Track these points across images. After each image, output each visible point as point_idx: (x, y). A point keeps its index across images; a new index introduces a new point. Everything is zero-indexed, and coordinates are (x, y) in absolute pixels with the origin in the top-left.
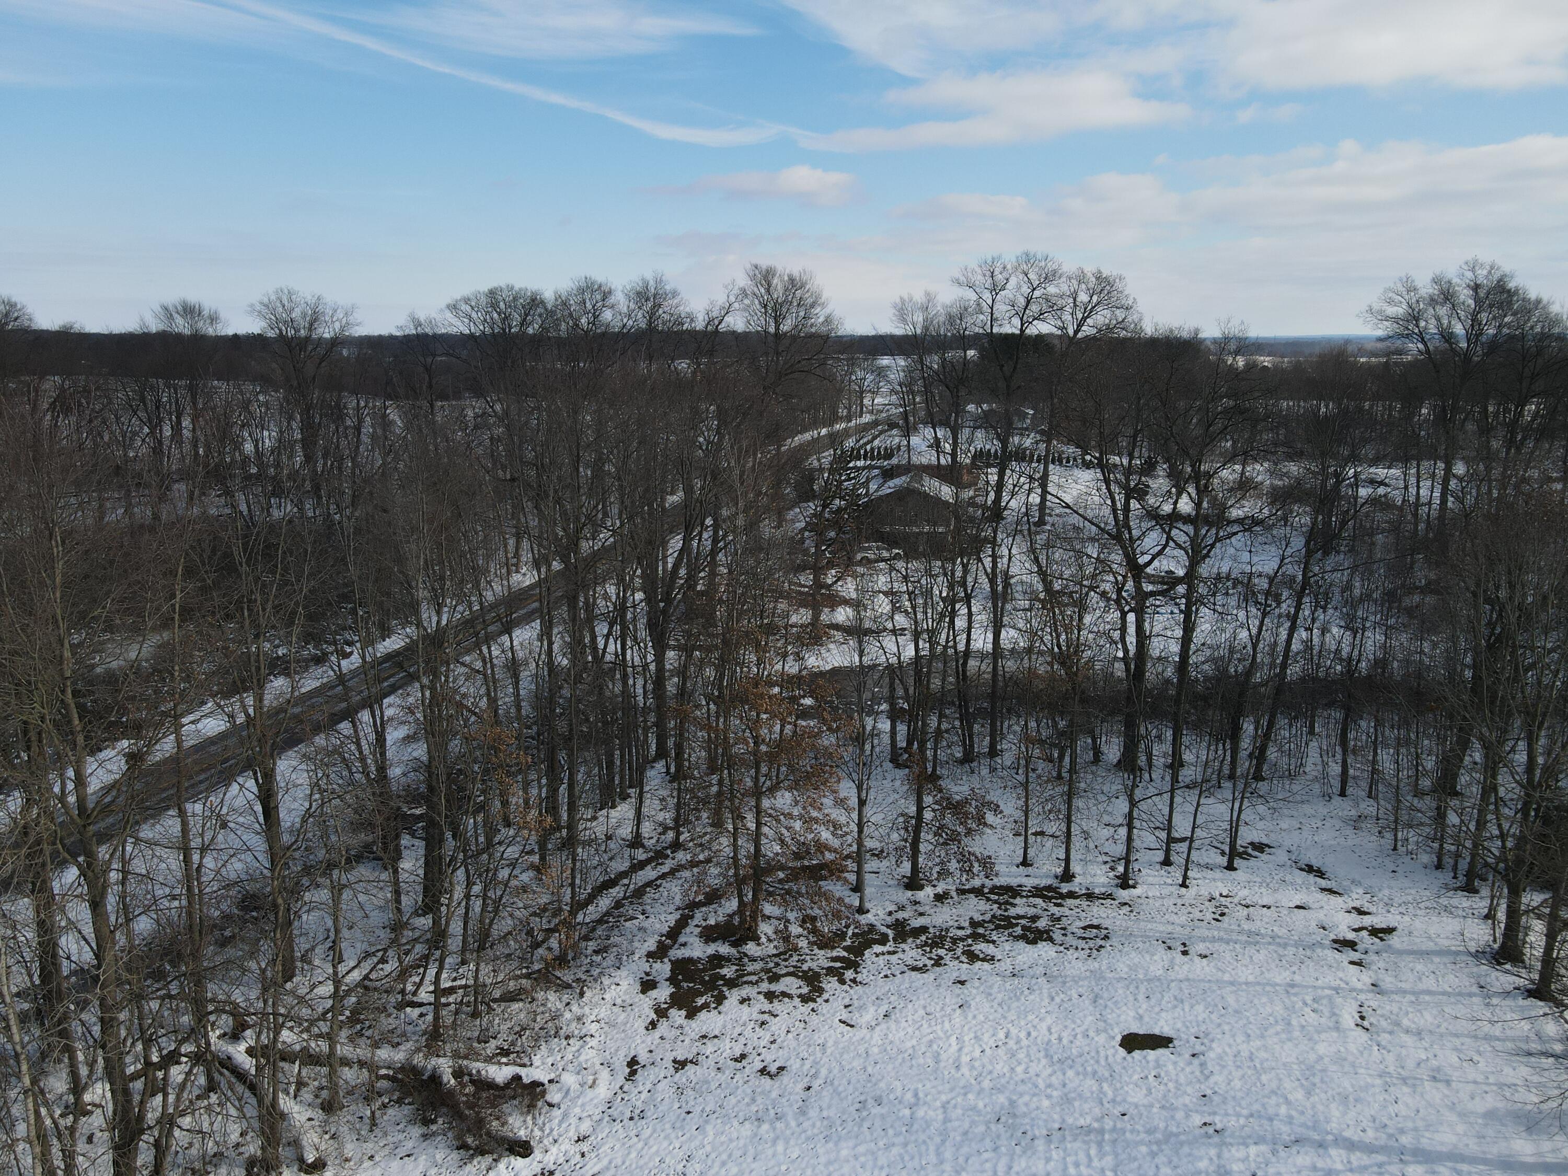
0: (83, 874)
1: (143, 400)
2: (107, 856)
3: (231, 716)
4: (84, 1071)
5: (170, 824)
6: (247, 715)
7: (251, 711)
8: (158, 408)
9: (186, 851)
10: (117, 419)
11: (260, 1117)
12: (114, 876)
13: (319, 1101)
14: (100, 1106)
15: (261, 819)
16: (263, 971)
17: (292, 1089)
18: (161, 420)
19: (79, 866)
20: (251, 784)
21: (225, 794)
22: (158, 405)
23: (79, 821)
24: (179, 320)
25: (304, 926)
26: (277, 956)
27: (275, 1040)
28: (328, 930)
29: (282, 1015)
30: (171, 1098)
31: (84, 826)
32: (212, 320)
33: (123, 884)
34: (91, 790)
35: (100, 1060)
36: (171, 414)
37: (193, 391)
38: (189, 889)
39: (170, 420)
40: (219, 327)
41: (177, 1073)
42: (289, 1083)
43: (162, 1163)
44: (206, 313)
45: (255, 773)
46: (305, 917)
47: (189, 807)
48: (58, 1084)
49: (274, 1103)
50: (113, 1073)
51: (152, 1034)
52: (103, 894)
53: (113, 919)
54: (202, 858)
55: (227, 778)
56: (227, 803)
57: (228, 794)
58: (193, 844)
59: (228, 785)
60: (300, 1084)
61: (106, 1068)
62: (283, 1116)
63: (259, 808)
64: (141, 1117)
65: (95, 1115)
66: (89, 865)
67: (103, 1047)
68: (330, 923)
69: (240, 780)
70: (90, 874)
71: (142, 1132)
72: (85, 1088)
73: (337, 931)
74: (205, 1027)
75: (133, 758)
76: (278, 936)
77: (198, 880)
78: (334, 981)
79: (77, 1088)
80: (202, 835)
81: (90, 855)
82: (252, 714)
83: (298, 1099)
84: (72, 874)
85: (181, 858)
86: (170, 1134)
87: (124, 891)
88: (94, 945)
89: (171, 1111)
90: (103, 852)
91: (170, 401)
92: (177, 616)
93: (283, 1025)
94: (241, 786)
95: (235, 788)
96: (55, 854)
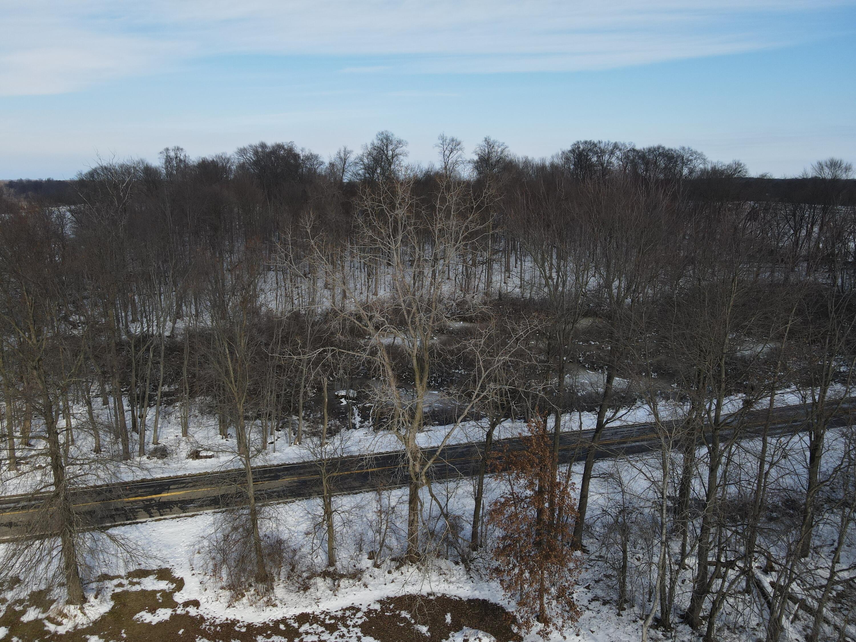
0: (709, 452)
1: (794, 215)
2: (723, 448)
3: (804, 398)
4: (688, 548)
5: (757, 445)
6: (814, 399)
7: (817, 397)
8: (801, 220)
9: (762, 462)
10: (778, 224)
11: (770, 621)
12: (724, 460)
13: (805, 633)
14: (692, 568)
15: (808, 461)
16: (790, 545)
17: (791, 617)
18: (801, 226)
19: (709, 448)
20: (807, 438)
21: (790, 439)
22: (802, 218)
23: (713, 425)
24: (826, 170)
25: (819, 531)
26: (800, 540)
27: (788, 585)
28: (834, 541)
29: (796, 574)
30: (727, 584)
31: (716, 429)
32: (846, 170)
33: (727, 466)
34: (722, 413)
35: (697, 548)
36: (808, 223)
37: (824, 210)
38: (760, 482)
39: (807, 227)
40: (850, 174)
41: (732, 574)
42: (790, 613)
43: (714, 614)
44: (844, 166)
45: (811, 434)
46: (821, 526)
47: (769, 439)
48: (676, 547)
49: (779, 619)
50: (702, 556)
51: (724, 547)
52: (717, 467)
53: (718, 480)
54: (769, 468)
55: (793, 431)
56: (790, 444)
57: (792, 440)
58: (767, 459)
59: (793, 435)
60: (796, 617)
61: (699, 551)
62: (782, 629)
63: (808, 454)
64: (710, 585)
65: (688, 572)
66: (714, 449)
67: (700, 541)
68: (836, 538)
69: (801, 434)
70: (713, 453)
71: (708, 592)
72: (688, 556)
73: (840, 543)
74: (751, 559)
75: (747, 403)
76: (804, 529)
77: (765, 479)
78: (831, 570)
79: (684, 554)
80: (773, 456)
81: (715, 446)
82: (817, 400)
83: (793, 624)
84: (704, 451)
85: (759, 465)
86: (721, 602)
87: (727, 469)
88: (707, 489)
89: (725, 590)
90: (721, 446)
91: (809, 217)
92: (786, 334)
93: (794, 580)
94: (801, 438)
95: (796, 438)
96: (699, 438)
